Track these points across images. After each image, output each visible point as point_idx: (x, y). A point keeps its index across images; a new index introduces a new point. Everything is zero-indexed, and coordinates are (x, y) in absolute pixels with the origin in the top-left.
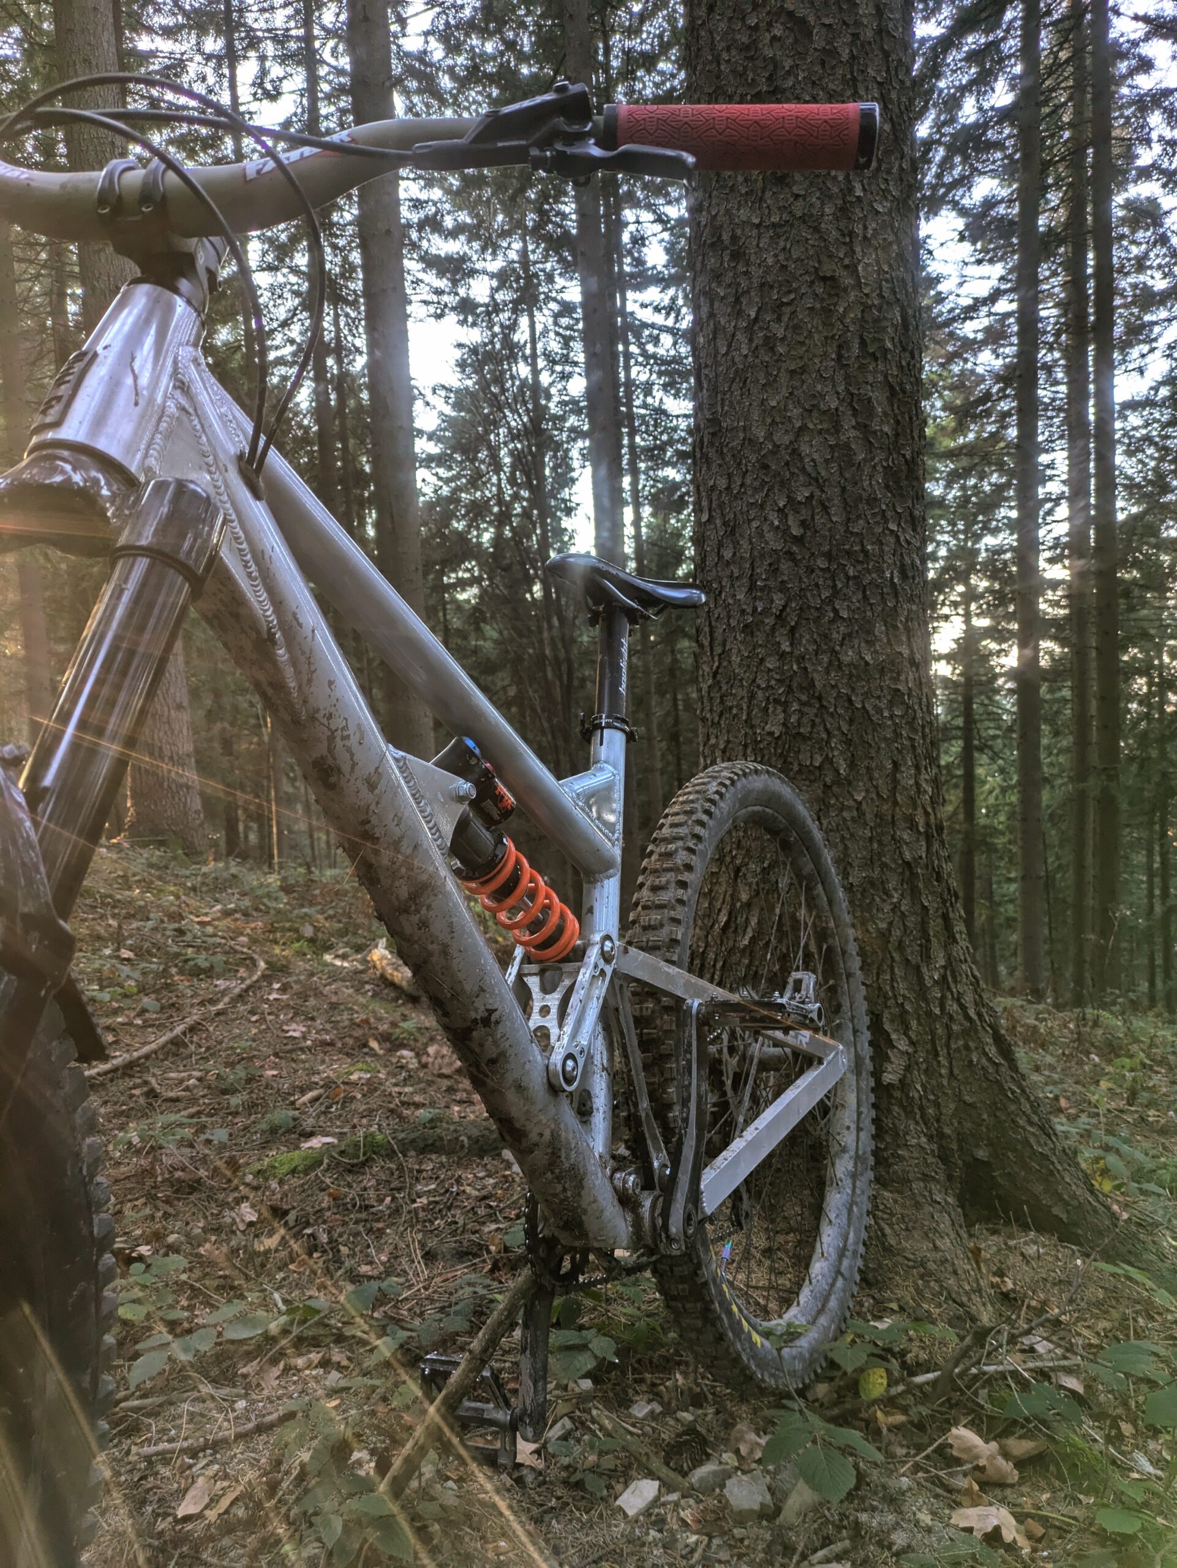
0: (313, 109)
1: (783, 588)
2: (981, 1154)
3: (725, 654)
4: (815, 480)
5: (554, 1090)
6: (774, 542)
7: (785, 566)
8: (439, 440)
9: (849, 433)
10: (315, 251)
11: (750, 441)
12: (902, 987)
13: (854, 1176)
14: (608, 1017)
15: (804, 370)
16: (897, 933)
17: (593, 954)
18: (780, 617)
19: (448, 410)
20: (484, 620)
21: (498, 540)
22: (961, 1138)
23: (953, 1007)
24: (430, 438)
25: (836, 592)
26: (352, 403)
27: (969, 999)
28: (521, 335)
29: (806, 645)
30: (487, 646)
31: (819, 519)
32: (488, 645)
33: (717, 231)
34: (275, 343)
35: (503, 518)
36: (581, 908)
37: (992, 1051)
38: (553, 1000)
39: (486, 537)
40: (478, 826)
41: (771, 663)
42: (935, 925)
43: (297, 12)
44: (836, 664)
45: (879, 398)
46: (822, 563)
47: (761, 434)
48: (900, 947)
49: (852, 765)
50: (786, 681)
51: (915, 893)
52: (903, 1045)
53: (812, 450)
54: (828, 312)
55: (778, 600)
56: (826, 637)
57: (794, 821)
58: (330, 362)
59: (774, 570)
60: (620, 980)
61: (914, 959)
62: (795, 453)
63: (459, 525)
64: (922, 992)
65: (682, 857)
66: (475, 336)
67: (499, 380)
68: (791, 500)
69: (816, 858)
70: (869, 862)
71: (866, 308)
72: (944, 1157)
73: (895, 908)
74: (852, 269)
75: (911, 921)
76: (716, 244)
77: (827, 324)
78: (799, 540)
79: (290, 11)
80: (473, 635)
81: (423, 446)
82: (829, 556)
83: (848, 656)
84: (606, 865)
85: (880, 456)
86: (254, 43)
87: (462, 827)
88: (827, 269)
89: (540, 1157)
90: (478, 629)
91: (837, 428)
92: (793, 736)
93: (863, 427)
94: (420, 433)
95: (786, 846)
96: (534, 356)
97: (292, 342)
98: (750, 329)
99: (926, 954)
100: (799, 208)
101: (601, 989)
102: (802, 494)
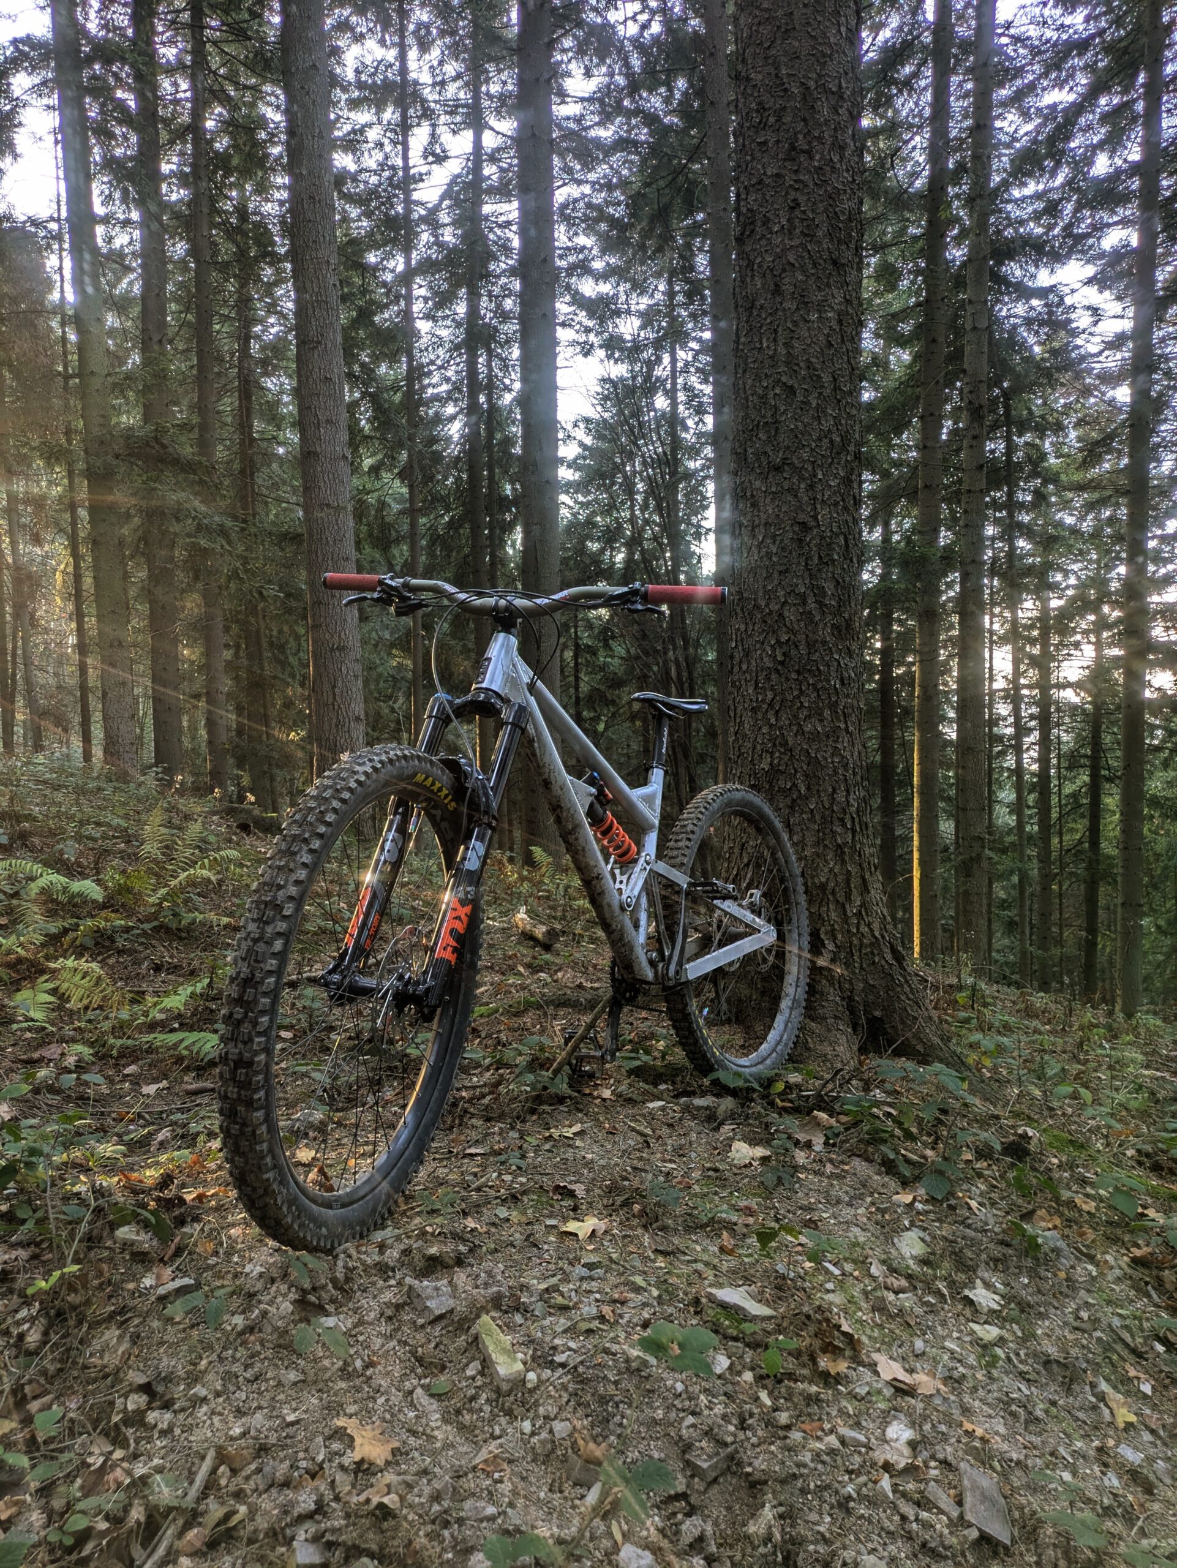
0: (477, 169)
1: (772, 688)
2: (877, 1013)
3: (741, 723)
4: (791, 630)
5: (623, 909)
6: (768, 663)
7: (774, 676)
8: (578, 468)
9: (811, 605)
10: (473, 298)
11: (757, 607)
12: (833, 915)
13: (791, 1009)
14: (647, 888)
15: (787, 571)
16: (831, 884)
17: (642, 860)
18: (771, 705)
19: (588, 441)
20: (613, 637)
21: (629, 561)
22: (866, 1005)
23: (864, 929)
24: (569, 466)
25: (801, 692)
26: (498, 436)
27: (876, 926)
28: (662, 371)
29: (784, 721)
30: (615, 664)
31: (793, 652)
32: (616, 662)
33: (744, 490)
34: (434, 381)
35: (634, 542)
36: (640, 845)
37: (889, 957)
38: (625, 878)
39: (620, 557)
40: (597, 806)
41: (765, 730)
42: (855, 882)
43: (467, 84)
44: (801, 731)
45: (829, 587)
46: (794, 676)
47: (763, 603)
48: (833, 893)
49: (808, 788)
50: (773, 740)
51: (843, 862)
52: (831, 946)
53: (790, 615)
54: (800, 541)
55: (770, 695)
56: (796, 717)
57: (762, 816)
58: (482, 399)
59: (768, 679)
60: (654, 875)
61: (841, 899)
62: (781, 615)
63: (594, 546)
64: (845, 919)
65: (690, 827)
66: (619, 370)
67: (637, 413)
68: (778, 641)
69: (778, 838)
70: (817, 843)
71: (822, 538)
72: (852, 1010)
73: (831, 870)
74: (815, 518)
75: (840, 878)
76: (744, 496)
77: (801, 547)
78: (782, 663)
79: (460, 83)
80: (601, 653)
81: (565, 474)
82: (798, 672)
83: (808, 727)
84: (652, 827)
85: (829, 618)
86: (427, 114)
87: (591, 805)
88: (802, 517)
89: (615, 936)
90: (607, 646)
91: (804, 603)
92: (774, 772)
93: (820, 604)
94: (562, 461)
95: (759, 830)
96: (674, 390)
97: (447, 380)
98: (759, 547)
99: (848, 897)
100: (786, 485)
101: (645, 874)
102: (784, 638)
